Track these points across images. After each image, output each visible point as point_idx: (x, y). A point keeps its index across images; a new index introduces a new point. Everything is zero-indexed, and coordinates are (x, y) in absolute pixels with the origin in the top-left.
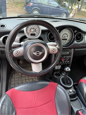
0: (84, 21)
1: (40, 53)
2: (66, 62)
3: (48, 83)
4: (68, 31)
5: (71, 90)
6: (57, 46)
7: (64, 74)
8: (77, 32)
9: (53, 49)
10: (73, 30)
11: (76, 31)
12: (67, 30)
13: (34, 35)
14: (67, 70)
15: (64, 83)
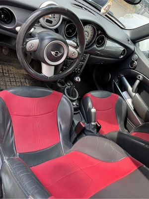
0: (112, 16)
1: (60, 54)
2: (76, 69)
3: (51, 91)
4: (91, 29)
5: (74, 104)
6: (78, 50)
7: (69, 84)
8: (101, 34)
9: (73, 52)
10: (98, 30)
11: (100, 32)
12: (90, 27)
13: (50, 22)
14: (77, 80)
15: (69, 95)
